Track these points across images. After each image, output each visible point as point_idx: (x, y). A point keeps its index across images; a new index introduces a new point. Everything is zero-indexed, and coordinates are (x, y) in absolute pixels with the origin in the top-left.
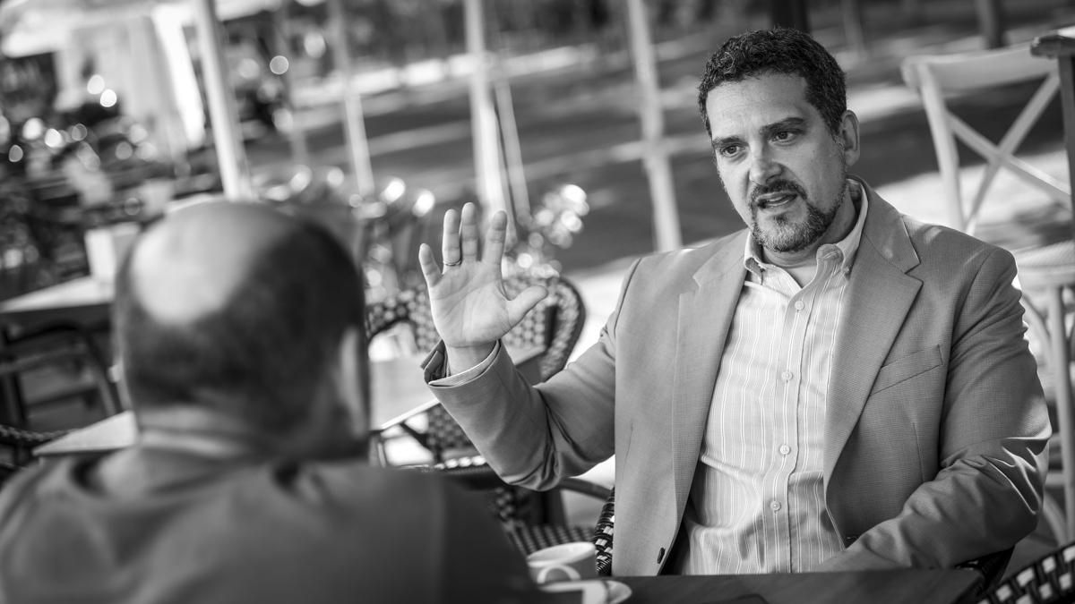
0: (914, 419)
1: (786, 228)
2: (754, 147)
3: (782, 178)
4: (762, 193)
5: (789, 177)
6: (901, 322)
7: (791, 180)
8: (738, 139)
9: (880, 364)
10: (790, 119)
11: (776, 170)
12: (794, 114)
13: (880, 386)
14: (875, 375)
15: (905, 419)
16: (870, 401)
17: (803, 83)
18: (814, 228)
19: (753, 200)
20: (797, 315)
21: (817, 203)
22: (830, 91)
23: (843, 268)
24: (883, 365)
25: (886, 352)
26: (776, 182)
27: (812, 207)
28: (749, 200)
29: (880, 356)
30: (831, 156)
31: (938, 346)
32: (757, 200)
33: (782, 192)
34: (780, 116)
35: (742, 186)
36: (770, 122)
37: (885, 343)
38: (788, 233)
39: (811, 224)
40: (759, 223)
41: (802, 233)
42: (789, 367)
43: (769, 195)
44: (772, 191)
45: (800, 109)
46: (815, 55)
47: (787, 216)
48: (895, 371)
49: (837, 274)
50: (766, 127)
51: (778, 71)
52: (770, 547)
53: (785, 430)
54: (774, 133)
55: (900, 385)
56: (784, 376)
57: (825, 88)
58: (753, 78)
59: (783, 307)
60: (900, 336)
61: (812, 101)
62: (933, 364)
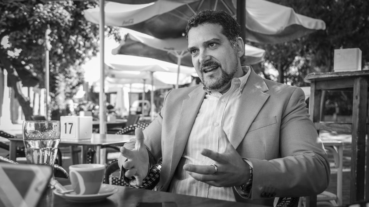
0: (265, 142)
1: (213, 79)
2: (201, 50)
3: (211, 61)
4: (204, 67)
5: (214, 60)
6: (262, 107)
7: (215, 61)
8: (195, 48)
9: (252, 121)
10: (214, 39)
11: (208, 58)
12: (215, 37)
13: (252, 129)
14: (250, 125)
15: (261, 142)
16: (248, 134)
17: (221, 27)
18: (224, 79)
19: (202, 69)
20: (222, 104)
21: (225, 69)
22: (232, 31)
23: (240, 89)
24: (253, 121)
25: (255, 117)
26: (209, 63)
27: (223, 71)
28: (200, 69)
29: (252, 118)
30: (231, 53)
31: (276, 116)
32: (203, 69)
33: (212, 66)
34: (210, 38)
35: (197, 64)
36: (206, 40)
37: (255, 114)
38: (213, 81)
39: (223, 78)
40: (204, 78)
41: (219, 81)
42: (217, 121)
43: (206, 67)
44: (208, 66)
45: (218, 36)
46: (227, 18)
47: (214, 75)
48: (258, 124)
49: (237, 91)
50: (205, 42)
51: (210, 22)
52: (200, 190)
53: (214, 144)
54: (208, 44)
55: (259, 129)
56: (215, 124)
57: (230, 30)
58: (201, 25)
59: (217, 101)
60: (261, 112)
61: (224, 34)
62: (274, 122)
